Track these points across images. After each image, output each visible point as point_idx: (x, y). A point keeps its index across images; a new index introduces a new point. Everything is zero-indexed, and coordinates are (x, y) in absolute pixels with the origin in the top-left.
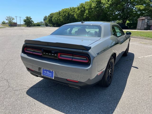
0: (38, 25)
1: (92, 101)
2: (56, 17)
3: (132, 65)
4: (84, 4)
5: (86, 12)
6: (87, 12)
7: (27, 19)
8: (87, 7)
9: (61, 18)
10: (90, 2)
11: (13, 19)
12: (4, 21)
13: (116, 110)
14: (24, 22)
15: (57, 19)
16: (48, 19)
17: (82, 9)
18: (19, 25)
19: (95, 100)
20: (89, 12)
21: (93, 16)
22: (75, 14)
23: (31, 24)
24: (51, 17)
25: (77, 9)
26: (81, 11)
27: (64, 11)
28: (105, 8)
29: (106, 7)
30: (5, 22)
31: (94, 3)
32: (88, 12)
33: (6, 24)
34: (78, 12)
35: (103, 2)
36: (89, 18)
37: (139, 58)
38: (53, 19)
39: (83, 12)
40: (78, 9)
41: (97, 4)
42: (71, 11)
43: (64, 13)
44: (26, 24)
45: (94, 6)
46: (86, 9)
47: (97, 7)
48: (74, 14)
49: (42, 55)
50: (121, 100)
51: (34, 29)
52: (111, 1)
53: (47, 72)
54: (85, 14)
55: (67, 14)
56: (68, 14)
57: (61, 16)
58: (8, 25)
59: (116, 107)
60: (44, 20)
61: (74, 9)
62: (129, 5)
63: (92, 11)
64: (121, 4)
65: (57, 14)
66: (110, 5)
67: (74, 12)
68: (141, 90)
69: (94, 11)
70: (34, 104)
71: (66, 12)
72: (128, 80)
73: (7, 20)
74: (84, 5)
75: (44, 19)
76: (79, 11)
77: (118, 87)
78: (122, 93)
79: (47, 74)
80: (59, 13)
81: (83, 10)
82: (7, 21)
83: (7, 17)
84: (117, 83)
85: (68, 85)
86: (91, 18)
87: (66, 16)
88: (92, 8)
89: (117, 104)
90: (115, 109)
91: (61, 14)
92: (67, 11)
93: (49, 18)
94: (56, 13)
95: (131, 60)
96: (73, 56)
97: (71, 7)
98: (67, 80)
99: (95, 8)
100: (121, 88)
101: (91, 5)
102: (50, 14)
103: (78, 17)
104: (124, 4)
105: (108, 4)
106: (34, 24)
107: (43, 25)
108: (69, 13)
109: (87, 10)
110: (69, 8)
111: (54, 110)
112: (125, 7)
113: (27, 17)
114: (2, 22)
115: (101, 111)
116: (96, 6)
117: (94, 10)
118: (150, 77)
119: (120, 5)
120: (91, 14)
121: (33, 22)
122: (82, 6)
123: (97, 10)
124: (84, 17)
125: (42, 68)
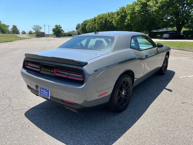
0: (69, 35)
1: (94, 128)
2: (90, 25)
3: (166, 86)
4: (125, 7)
5: (127, 17)
6: (128, 17)
7: (56, 28)
8: (129, 12)
9: (96, 26)
10: (133, 4)
11: (40, 29)
12: (30, 31)
13: (119, 140)
14: (53, 31)
15: (92, 27)
16: (80, 27)
17: (122, 14)
18: (47, 35)
19: (98, 127)
20: (131, 17)
21: (137, 23)
22: (114, 21)
23: (61, 33)
24: (85, 25)
25: (116, 15)
26: (122, 17)
27: (100, 17)
28: (153, 12)
29: (154, 10)
30: (32, 32)
31: (138, 6)
32: (129, 17)
33: (33, 34)
34: (117, 19)
35: (149, 5)
36: (132, 26)
37: (180, 78)
38: (87, 27)
39: (124, 17)
40: (118, 14)
41: (142, 8)
42: (109, 17)
43: (100, 19)
44: (54, 34)
45: (137, 10)
46: (128, 13)
47: (143, 11)
48: (112, 21)
49: (40, 71)
50: (131, 129)
51: (63, 40)
52: (160, 3)
53: (44, 90)
54: (126, 21)
55: (104, 21)
56: (106, 21)
57: (96, 24)
58: (35, 35)
59: (120, 137)
60: (76, 29)
61: (113, 14)
62: (185, 7)
63: (136, 17)
64: (174, 6)
65: (92, 21)
66: (159, 8)
67: (113, 18)
68: (163, 118)
69: (139, 16)
70: (29, 126)
71: (102, 18)
72: (151, 105)
73: (34, 29)
74: (125, 9)
75: (77, 27)
76: (119, 16)
77: (134, 113)
78: (136, 121)
79: (44, 93)
80: (95, 20)
81: (124, 15)
82: (34, 31)
83: (34, 26)
84: (135, 108)
85: (65, 107)
86: (134, 25)
87: (102, 23)
88: (135, 13)
89: (123, 134)
90: (117, 140)
91: (97, 20)
92: (104, 16)
93: (83, 26)
94: (90, 20)
95: (167, 80)
96: (69, 73)
97: (109, 12)
98: (62, 100)
99: (140, 12)
100: (137, 114)
101: (134, 9)
102: (83, 21)
103: (118, 24)
104: (178, 7)
105: (156, 7)
106: (65, 34)
107: (75, 35)
108: (106, 19)
109: (129, 16)
110: (107, 14)
111: (47, 135)
112: (180, 10)
113: (56, 26)
114: (29, 32)
115: (99, 140)
117: (137, 15)
118: (183, 103)
119: (173, 8)
120: (134, 20)
121: (63, 31)
122: (123, 10)
123: (142, 14)
124: (124, 24)
125: (39, 86)
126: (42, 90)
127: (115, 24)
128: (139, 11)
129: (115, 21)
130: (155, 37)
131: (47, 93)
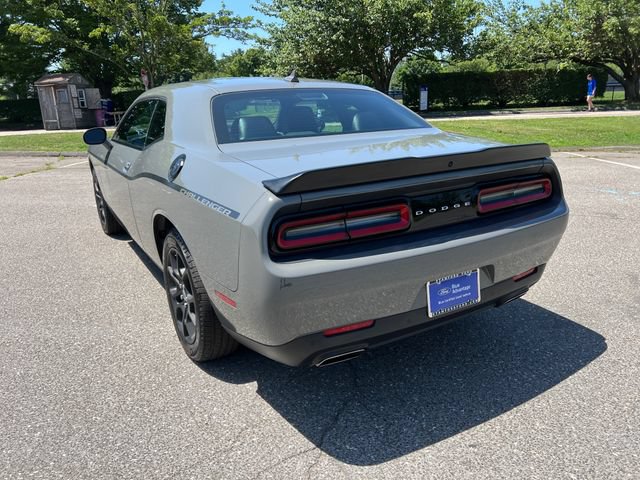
53: (453, 286)
125: (428, 284)
126: (444, 292)
131: (469, 287)
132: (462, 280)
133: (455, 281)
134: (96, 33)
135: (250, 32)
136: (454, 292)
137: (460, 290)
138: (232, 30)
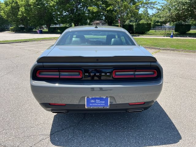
5: (20, 9)
6: (22, 9)
8: (21, 3)
17: (13, 5)
20: (25, 9)
21: (33, 16)
25: (3, 5)
26: (12, 8)
29: (51, 5)
32: (24, 10)
34: (6, 9)
36: (27, 19)
40: (7, 4)
45: (32, 2)
46: (21, 5)
47: (38, 5)
49: (82, 78)
53: (97, 100)
54: (20, 13)
63: (31, 9)
64: (71, 3)
66: (57, 3)
69: (35, 9)
76: (9, 7)
81: (16, 7)
86: (30, 18)
88: (30, 5)
103: (8, 16)
105: (53, 1)
109: (23, 7)
116: (36, 2)
117: (33, 7)
120: (30, 13)
123: (38, 7)
124: (18, 16)
125: (86, 97)
126: (92, 101)
127: (6, 16)
128: (35, 3)
129: (4, 12)
130: (55, 32)
131: (104, 102)
132: (101, 99)
133: (98, 99)
134: (108, 9)
135: (155, 6)
136: (97, 102)
137: (100, 102)
138: (149, 6)
